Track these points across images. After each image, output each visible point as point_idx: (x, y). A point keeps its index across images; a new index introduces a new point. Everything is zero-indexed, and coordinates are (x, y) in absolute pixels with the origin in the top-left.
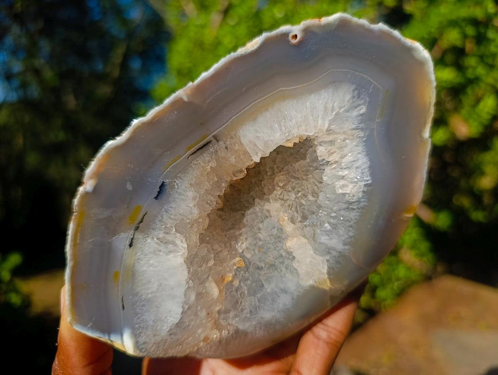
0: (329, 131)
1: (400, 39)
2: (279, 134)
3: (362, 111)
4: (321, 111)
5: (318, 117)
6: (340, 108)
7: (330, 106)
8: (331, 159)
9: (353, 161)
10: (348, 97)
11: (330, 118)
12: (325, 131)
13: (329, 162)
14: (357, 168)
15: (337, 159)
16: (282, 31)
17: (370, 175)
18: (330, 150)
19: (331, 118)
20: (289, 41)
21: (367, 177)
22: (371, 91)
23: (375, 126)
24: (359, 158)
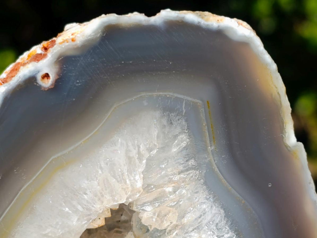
0: (147, 188)
1: (199, 23)
2: (76, 219)
3: (184, 144)
4: (125, 165)
5: (123, 174)
6: (150, 150)
7: (134, 153)
8: (165, 224)
9: (200, 217)
10: (155, 132)
11: (141, 170)
12: (142, 190)
13: (165, 229)
14: (208, 224)
15: (175, 223)
16: (25, 75)
17: (230, 229)
18: (160, 212)
19: (143, 169)
20: (40, 87)
21: (228, 233)
22: (184, 111)
23: (211, 156)
24: (205, 210)
